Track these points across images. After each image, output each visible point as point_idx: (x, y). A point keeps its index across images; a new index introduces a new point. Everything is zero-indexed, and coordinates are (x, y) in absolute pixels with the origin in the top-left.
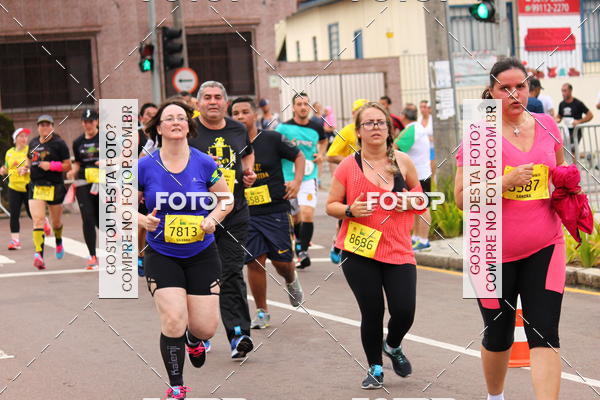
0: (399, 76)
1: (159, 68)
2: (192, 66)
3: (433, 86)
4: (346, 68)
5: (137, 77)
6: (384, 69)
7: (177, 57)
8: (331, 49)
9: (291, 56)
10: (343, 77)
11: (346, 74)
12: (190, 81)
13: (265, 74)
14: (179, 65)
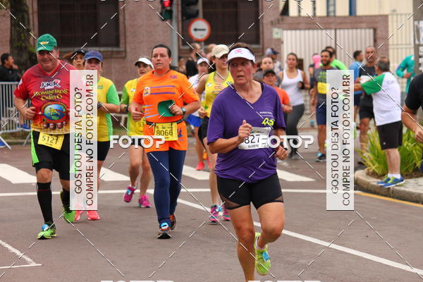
0: (387, 32)
1: (178, 18)
2: (207, 17)
3: (417, 42)
4: (341, 23)
5: (158, 25)
6: (375, 26)
7: (193, 8)
8: (328, 6)
9: (293, 11)
10: (338, 31)
11: (340, 29)
12: (204, 30)
13: (269, 26)
14: (194, 16)
